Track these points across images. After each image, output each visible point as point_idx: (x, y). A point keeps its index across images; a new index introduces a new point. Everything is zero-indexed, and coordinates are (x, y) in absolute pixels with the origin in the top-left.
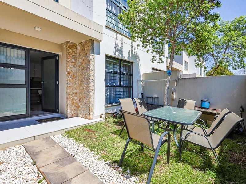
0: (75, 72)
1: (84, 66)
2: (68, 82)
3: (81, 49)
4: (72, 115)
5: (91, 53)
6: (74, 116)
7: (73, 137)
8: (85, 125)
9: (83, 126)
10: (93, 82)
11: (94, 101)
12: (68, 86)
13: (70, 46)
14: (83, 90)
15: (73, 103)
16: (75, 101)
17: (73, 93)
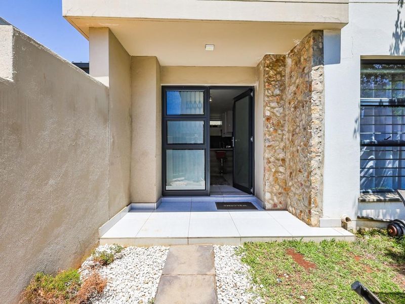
0: (283, 115)
1: (299, 99)
2: (267, 136)
3: (293, 63)
4: (275, 205)
5: (312, 63)
6: (279, 207)
7: (252, 263)
8: (291, 239)
9: (286, 239)
10: (319, 135)
11: (322, 183)
12: (267, 144)
13: (270, 63)
14: (296, 154)
15: (276, 180)
16: (281, 177)
17: (278, 160)
